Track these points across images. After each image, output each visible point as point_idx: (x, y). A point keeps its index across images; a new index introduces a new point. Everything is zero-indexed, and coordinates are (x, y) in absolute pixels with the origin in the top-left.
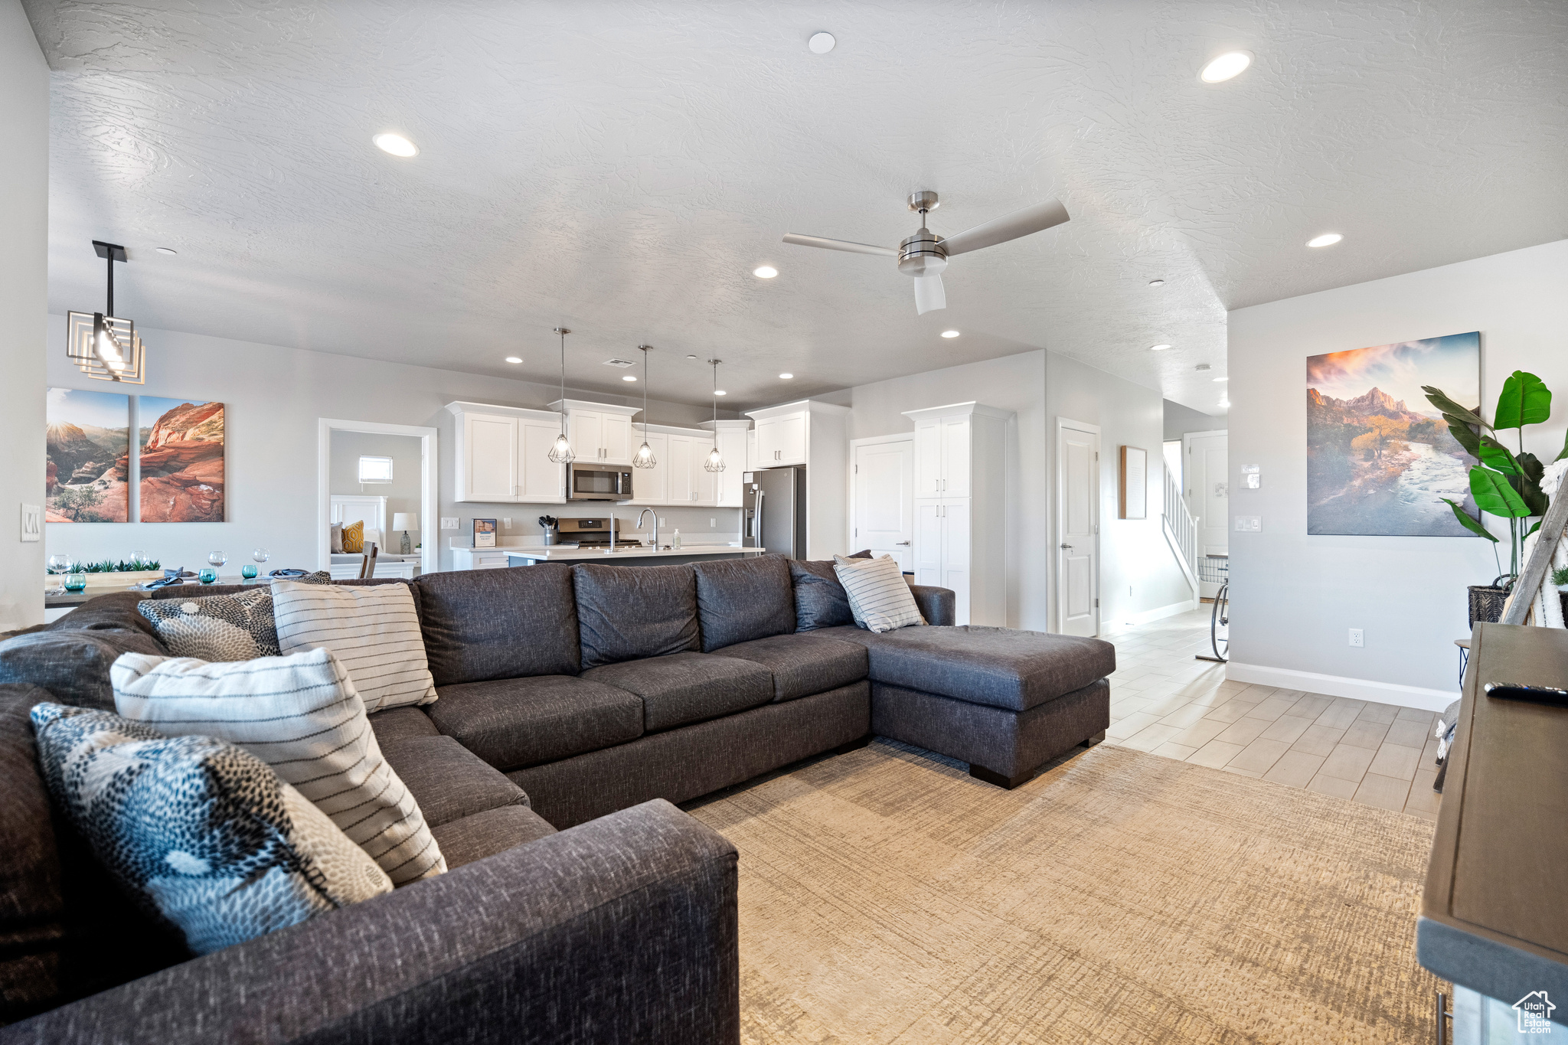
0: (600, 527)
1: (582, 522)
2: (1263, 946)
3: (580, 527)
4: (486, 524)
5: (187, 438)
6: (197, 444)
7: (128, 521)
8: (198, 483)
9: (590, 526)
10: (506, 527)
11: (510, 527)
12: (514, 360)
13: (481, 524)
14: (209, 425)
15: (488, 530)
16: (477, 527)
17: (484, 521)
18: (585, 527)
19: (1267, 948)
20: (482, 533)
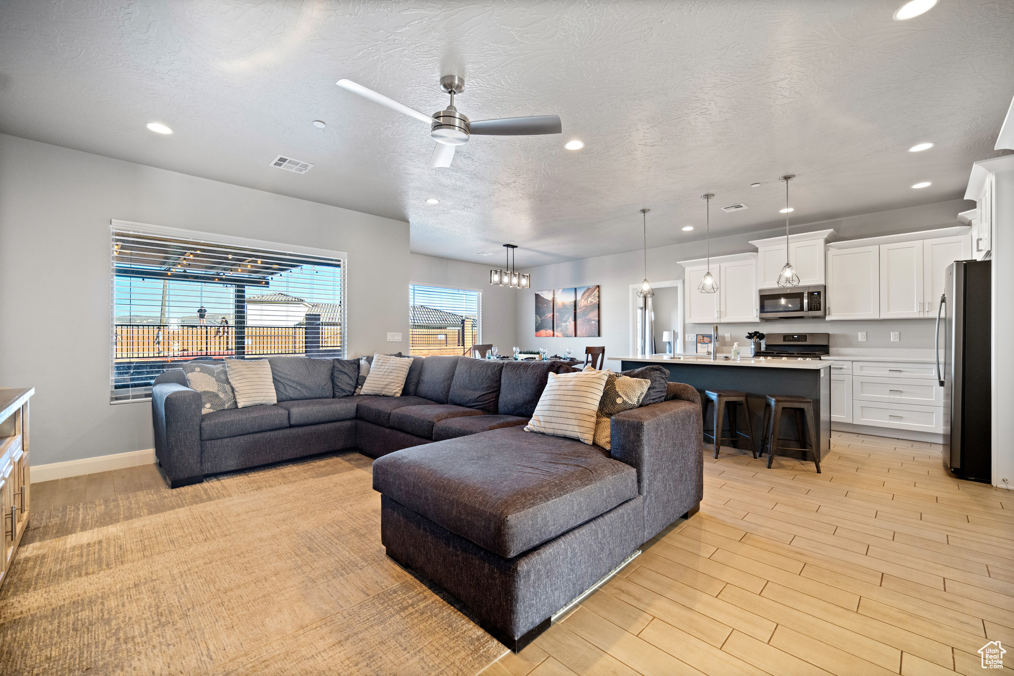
0: (806, 340)
1: (786, 337)
2: (131, 598)
3: (785, 340)
4: (705, 338)
5: (588, 302)
6: (591, 304)
7: (575, 336)
8: (592, 320)
9: (795, 340)
10: (727, 340)
11: (730, 340)
12: (688, 229)
13: (702, 338)
14: (594, 295)
15: (707, 342)
16: (698, 340)
17: (703, 336)
18: (789, 341)
19: (128, 598)
20: (702, 343)
